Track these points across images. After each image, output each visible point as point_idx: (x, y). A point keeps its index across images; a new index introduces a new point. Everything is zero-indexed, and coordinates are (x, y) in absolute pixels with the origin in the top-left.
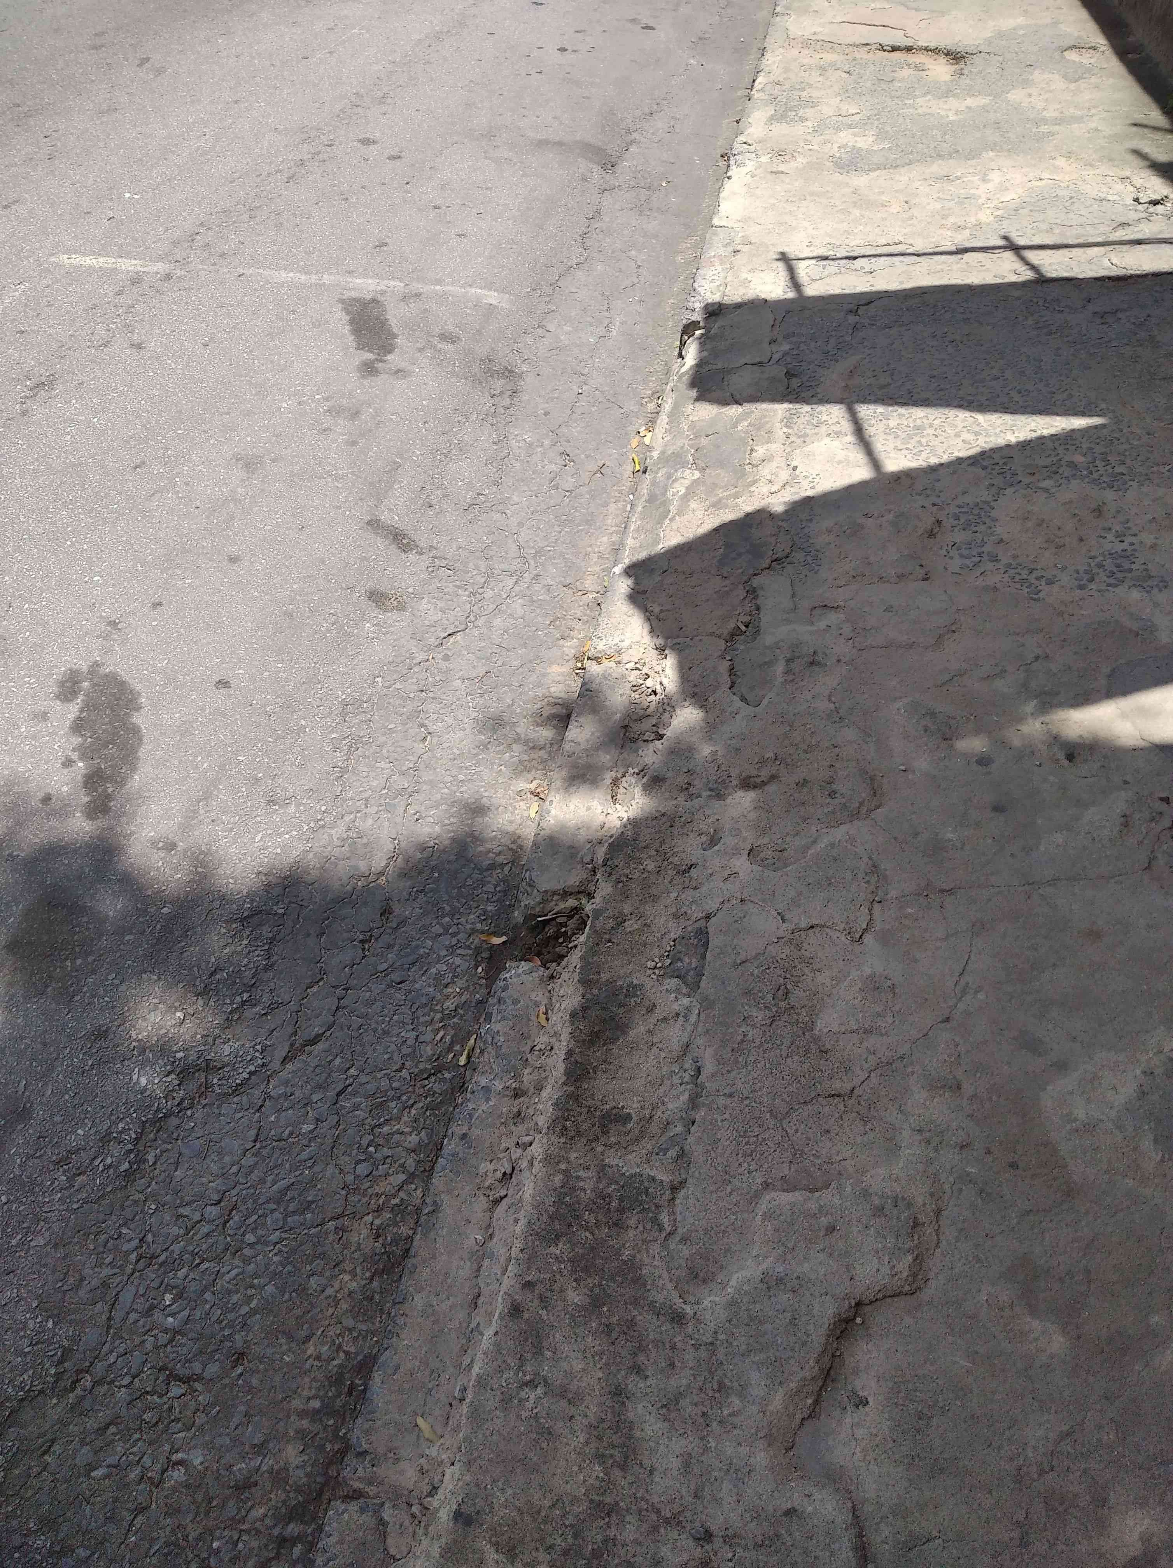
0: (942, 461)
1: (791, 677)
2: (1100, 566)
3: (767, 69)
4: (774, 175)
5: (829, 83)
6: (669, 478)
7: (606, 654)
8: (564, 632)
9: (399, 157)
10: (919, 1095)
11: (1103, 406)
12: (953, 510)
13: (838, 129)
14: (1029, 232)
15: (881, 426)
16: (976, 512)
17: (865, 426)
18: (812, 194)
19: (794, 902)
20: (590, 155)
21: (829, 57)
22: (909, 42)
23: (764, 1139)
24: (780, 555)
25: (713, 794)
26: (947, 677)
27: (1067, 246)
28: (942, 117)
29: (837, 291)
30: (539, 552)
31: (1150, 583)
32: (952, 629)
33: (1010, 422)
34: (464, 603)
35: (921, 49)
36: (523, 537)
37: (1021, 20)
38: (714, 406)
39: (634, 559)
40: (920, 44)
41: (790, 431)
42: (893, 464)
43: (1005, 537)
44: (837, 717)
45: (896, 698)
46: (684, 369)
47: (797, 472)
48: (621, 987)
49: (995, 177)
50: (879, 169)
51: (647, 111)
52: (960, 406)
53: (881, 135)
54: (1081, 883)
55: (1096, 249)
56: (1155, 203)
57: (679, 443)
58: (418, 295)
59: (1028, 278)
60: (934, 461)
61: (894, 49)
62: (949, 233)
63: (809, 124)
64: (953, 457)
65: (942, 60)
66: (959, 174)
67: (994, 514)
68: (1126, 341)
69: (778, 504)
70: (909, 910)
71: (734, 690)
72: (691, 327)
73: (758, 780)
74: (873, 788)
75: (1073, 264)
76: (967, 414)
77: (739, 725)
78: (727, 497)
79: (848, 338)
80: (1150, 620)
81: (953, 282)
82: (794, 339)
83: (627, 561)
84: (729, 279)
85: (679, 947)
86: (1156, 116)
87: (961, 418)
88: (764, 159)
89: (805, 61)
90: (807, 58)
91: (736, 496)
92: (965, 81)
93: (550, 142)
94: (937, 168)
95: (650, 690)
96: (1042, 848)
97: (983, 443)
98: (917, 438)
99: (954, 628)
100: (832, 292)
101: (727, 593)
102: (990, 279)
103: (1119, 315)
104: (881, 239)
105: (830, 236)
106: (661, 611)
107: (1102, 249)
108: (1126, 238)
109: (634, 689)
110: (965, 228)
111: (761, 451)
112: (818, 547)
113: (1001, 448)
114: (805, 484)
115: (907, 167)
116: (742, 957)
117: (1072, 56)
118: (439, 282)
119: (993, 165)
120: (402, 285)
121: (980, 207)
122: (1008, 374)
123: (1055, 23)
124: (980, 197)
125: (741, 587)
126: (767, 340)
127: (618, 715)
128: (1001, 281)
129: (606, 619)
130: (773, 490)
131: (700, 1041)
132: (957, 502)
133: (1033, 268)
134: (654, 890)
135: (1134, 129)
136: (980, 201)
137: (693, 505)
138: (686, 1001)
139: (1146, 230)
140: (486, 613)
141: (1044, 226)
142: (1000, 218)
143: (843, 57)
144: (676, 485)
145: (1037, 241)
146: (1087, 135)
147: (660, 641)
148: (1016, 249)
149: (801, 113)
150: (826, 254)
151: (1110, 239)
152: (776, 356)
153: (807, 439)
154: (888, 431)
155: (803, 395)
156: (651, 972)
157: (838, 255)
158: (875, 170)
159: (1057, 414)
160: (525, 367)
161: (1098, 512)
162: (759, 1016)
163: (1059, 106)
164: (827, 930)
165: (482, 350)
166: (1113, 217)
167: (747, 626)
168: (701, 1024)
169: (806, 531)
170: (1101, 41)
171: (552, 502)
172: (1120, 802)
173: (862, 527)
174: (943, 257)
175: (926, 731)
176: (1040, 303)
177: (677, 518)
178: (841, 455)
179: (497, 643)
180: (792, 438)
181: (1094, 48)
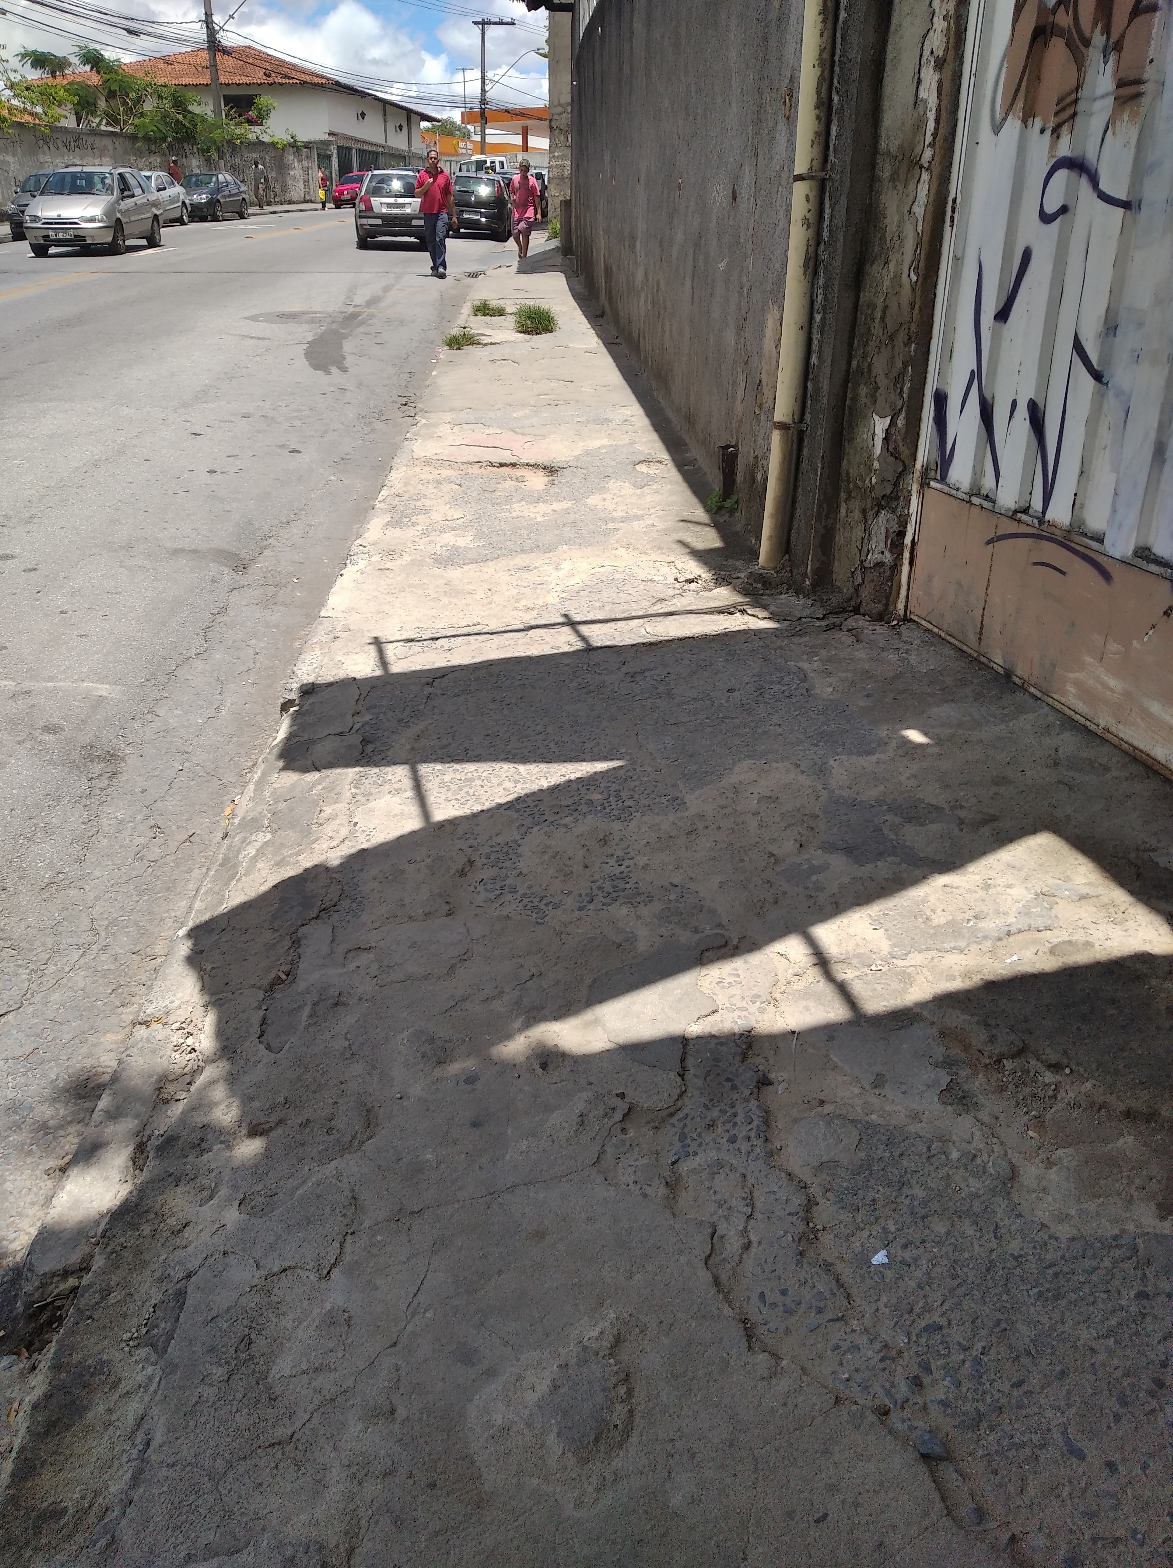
0: (484, 808)
1: (315, 1020)
2: (600, 888)
3: (389, 484)
4: (380, 572)
5: (442, 494)
6: (243, 842)
7: (154, 1017)
8: (125, 998)
9: (35, 569)
10: (355, 1427)
11: (623, 750)
12: (487, 850)
13: (443, 531)
14: (585, 609)
15: (438, 780)
16: (505, 850)
17: (424, 782)
18: (410, 586)
19: (272, 1247)
20: (223, 560)
21: (446, 473)
22: (513, 460)
23: (197, 1506)
24: (328, 904)
25: (223, 1146)
26: (452, 1003)
27: (613, 620)
28: (531, 519)
29: (418, 668)
30: (113, 923)
31: (639, 899)
32: (464, 958)
33: (545, 770)
34: (22, 982)
35: (523, 465)
36: (96, 912)
37: (605, 442)
38: (296, 774)
39: (198, 921)
40: (522, 461)
41: (358, 791)
42: (439, 815)
43: (525, 871)
44: (350, 1054)
45: (403, 1029)
46: (275, 743)
47: (357, 828)
48: (90, 1366)
49: (566, 566)
50: (472, 563)
51: (284, 520)
52: (506, 760)
53: (479, 535)
54: (537, 1185)
55: (637, 621)
56: (691, 581)
57: (259, 809)
58: (28, 692)
59: (578, 648)
60: (477, 808)
61: (502, 465)
62: (520, 614)
63: (419, 528)
64: (493, 804)
65: (541, 473)
66: (537, 565)
67: (520, 850)
68: (647, 695)
69: (335, 858)
70: (379, 1238)
71: (262, 1039)
72: (289, 705)
73: (266, 1127)
74: (368, 1120)
75: (617, 633)
76: (511, 765)
77: (258, 1073)
78: (291, 856)
79: (421, 707)
80: (632, 933)
81: (517, 654)
82: (376, 710)
83: (191, 924)
84: (325, 661)
85: (158, 1312)
86: (700, 514)
87: (505, 769)
88: (374, 559)
89: (423, 477)
90: (428, 474)
91: (298, 854)
92: (555, 489)
93: (185, 550)
94: (520, 560)
95: (189, 1049)
96: (508, 1157)
97: (521, 790)
98: (465, 790)
99: (466, 957)
100: (413, 669)
101: (274, 945)
102: (548, 651)
103: (646, 674)
104: (462, 621)
105: (419, 621)
106: (213, 968)
107: (641, 620)
108: (660, 611)
109: (176, 1048)
110: (534, 609)
111: (328, 810)
112: (363, 895)
113: (534, 793)
114: (362, 838)
115: (495, 561)
116: (214, 1313)
117: (643, 468)
118: (51, 679)
119: (566, 556)
120: (14, 684)
121: (549, 591)
122: (549, 730)
123: (632, 443)
124: (551, 583)
125: (288, 937)
126: (351, 712)
127: (155, 1077)
128: (557, 651)
129: (160, 983)
130: (332, 846)
131: (155, 1411)
132: (490, 843)
133: (583, 638)
134: (146, 1257)
135: (682, 524)
136: (551, 586)
137: (260, 865)
138: (149, 1370)
139: (678, 604)
140: (45, 989)
141: (597, 605)
142: (564, 600)
143: (458, 472)
144: (248, 848)
145: (590, 617)
146: (645, 529)
147: (206, 998)
148: (571, 623)
149: (414, 519)
150: (413, 637)
151: (649, 613)
152: (356, 727)
153: (371, 798)
154: (443, 785)
155: (375, 758)
156: (124, 1344)
157: (424, 637)
158: (468, 564)
159: (585, 761)
160: (128, 751)
161: (604, 841)
162: (218, 1372)
163: (625, 508)
164: (299, 1271)
165: (85, 738)
166: (654, 595)
167: (287, 975)
168: (160, 1392)
169: (356, 880)
170: (665, 456)
171: (134, 873)
172: (579, 1104)
173: (402, 872)
174: (512, 634)
175: (423, 1057)
176: (585, 668)
177: (243, 878)
178: (397, 809)
179: (51, 1017)
180: (358, 798)
181: (661, 462)
